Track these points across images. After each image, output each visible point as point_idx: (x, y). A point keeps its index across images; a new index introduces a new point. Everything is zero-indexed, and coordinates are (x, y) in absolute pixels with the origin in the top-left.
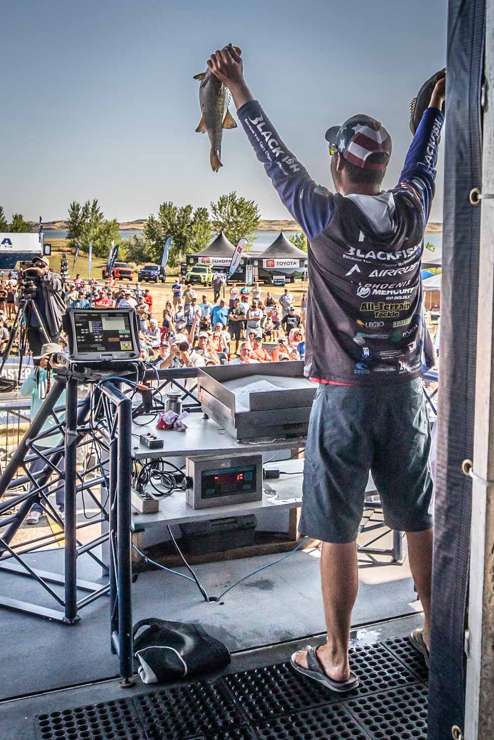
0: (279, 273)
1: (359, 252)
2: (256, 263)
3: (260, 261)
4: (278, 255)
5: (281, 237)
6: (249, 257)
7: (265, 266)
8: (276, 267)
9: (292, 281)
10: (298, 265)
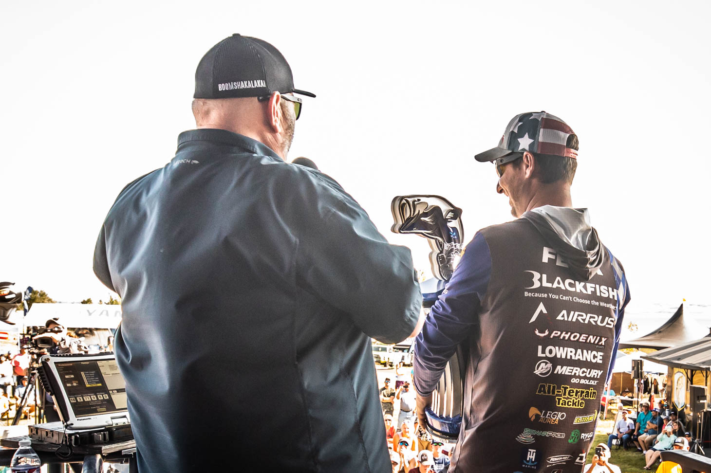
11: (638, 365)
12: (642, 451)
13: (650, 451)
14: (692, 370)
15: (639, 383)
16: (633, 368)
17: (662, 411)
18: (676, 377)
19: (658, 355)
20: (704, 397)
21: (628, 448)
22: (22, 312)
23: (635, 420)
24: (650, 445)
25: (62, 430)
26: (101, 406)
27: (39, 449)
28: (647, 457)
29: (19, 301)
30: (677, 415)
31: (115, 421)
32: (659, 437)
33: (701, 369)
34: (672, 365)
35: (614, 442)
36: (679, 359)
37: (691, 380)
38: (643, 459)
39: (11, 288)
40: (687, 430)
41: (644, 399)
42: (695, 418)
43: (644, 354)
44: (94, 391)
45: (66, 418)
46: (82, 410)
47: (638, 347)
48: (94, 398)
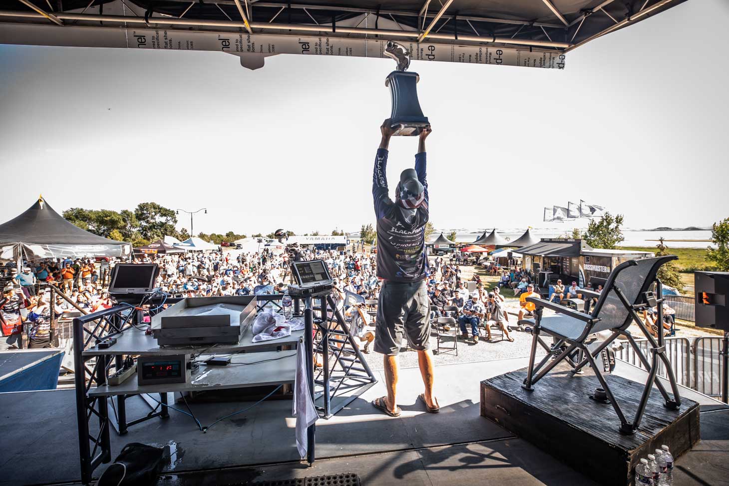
0: (441, 250)
1: (396, 229)
2: (431, 246)
3: (433, 245)
4: (440, 242)
5: (441, 235)
6: (428, 244)
7: (435, 248)
8: (439, 248)
9: (447, 254)
10: (449, 247)
11: (510, 254)
12: (512, 289)
13: (516, 289)
14: (533, 256)
15: (511, 261)
16: (508, 255)
17: (521, 272)
18: (527, 258)
19: (519, 250)
20: (539, 267)
21: (507, 287)
22: (286, 239)
23: (509, 276)
24: (516, 286)
25: (299, 288)
26: (311, 279)
27: (292, 294)
28: (515, 291)
29: (285, 235)
30: (528, 274)
31: (316, 285)
32: (520, 283)
33: (538, 256)
34: (525, 255)
35: (501, 285)
36: (527, 251)
37: (533, 260)
38: (513, 292)
39: (282, 231)
40: (532, 280)
41: (513, 268)
42: (536, 276)
43: (512, 250)
44: (308, 274)
45: (300, 284)
46: (305, 281)
47: (510, 247)
48: (309, 277)
